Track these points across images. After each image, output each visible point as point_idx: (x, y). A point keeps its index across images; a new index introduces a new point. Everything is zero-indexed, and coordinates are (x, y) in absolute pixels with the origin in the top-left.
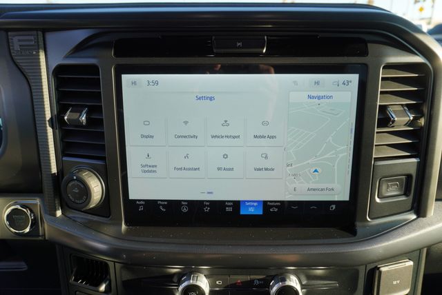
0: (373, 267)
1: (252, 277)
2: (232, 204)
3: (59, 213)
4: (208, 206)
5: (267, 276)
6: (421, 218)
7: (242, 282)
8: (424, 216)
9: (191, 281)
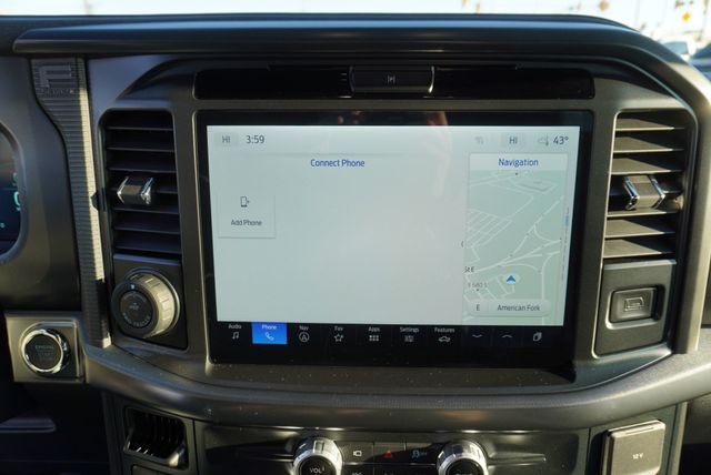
0: (602, 431)
1: (410, 445)
2: (378, 330)
3: (107, 342)
4: (341, 333)
5: (434, 444)
6: (679, 355)
7: (393, 453)
8: (683, 351)
9: (314, 451)
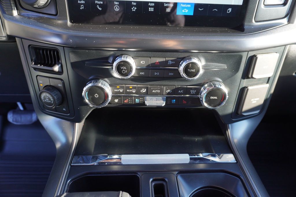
0: (252, 55)
1: (167, 59)
2: (153, 4)
3: (15, 13)
4: (135, 6)
5: (178, 58)
6: (291, 24)
7: (159, 62)
9: (123, 58)
